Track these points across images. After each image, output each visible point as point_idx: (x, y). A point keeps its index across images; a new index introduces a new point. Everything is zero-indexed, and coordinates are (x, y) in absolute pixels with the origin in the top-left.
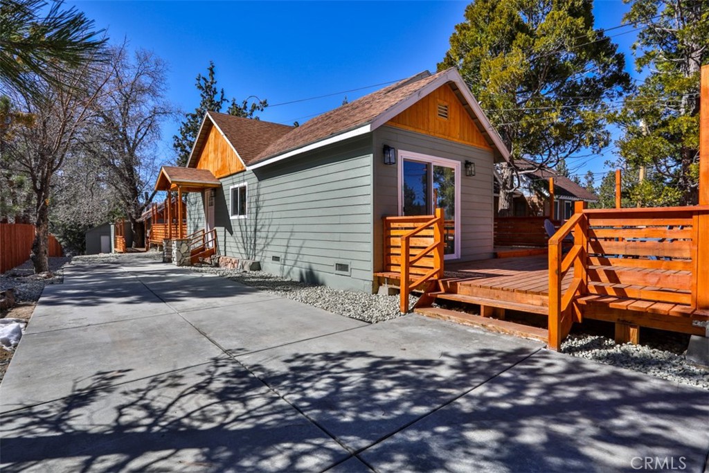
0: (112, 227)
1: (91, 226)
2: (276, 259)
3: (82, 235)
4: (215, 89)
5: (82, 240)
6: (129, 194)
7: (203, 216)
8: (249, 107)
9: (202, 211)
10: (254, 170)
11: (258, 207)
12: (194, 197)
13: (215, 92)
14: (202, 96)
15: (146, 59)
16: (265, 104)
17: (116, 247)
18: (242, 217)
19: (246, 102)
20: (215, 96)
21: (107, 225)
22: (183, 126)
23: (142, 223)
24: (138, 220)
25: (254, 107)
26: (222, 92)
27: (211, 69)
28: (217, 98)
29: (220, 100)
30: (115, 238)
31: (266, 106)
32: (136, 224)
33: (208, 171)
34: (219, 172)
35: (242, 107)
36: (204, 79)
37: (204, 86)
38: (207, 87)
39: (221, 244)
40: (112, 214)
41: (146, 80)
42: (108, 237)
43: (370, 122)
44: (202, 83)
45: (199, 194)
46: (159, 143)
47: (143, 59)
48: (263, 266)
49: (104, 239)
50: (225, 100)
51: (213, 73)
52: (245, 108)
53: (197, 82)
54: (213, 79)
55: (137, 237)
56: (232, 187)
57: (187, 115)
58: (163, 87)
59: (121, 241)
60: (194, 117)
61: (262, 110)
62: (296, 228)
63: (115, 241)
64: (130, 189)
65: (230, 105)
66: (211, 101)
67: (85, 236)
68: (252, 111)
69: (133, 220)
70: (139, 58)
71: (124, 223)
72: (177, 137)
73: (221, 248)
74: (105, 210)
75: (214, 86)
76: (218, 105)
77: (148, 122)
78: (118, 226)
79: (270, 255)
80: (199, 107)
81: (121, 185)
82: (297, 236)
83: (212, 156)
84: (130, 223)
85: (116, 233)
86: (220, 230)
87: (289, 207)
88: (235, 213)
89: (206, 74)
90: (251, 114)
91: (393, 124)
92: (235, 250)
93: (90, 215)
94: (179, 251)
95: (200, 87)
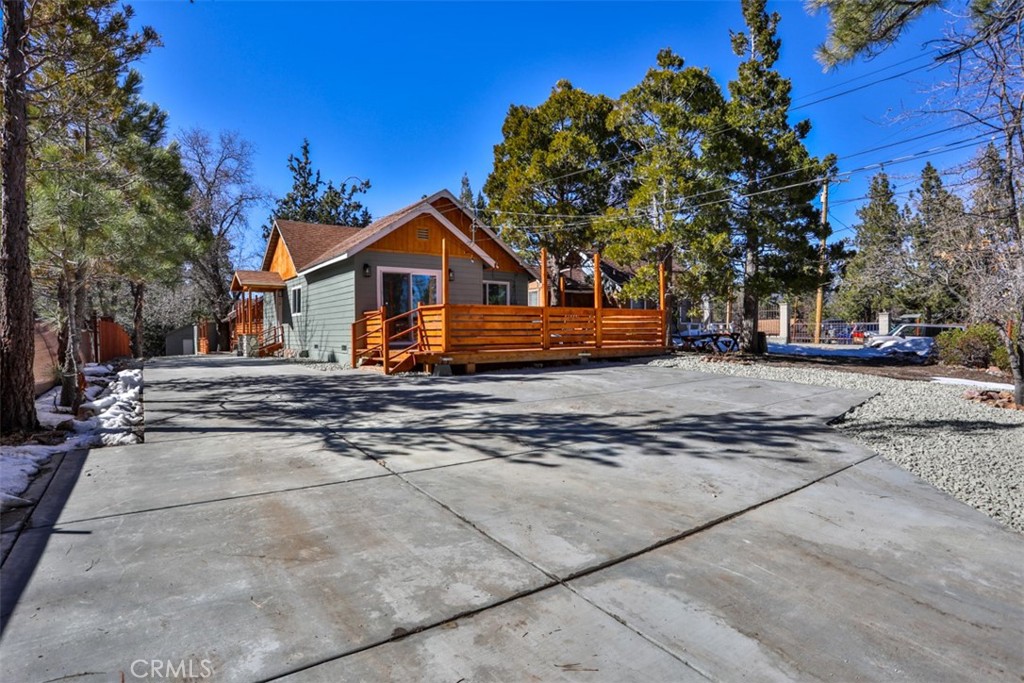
0: (195, 328)
1: (172, 328)
2: (316, 346)
3: (162, 339)
4: (310, 170)
5: (161, 345)
6: (214, 291)
7: (275, 314)
8: (349, 190)
9: (274, 310)
10: (306, 276)
11: (308, 306)
12: (269, 297)
13: (310, 174)
14: (295, 178)
15: (230, 141)
16: (367, 185)
17: (199, 350)
18: (299, 314)
19: (345, 185)
20: (311, 178)
21: (191, 326)
22: (273, 214)
23: (227, 323)
24: (223, 321)
25: (354, 190)
26: (318, 174)
27: (305, 148)
28: (312, 181)
29: (315, 183)
30: (198, 340)
31: (369, 187)
32: (221, 325)
33: (277, 273)
34: (285, 274)
35: (339, 190)
36: (297, 160)
37: (297, 167)
38: (300, 168)
39: (286, 338)
40: (196, 314)
41: (231, 164)
42: (191, 341)
43: (347, 251)
44: (295, 164)
45: (272, 294)
46: (248, 234)
47: (227, 142)
48: (311, 353)
49: (186, 343)
50: (321, 182)
51: (307, 152)
52: (343, 191)
53: (289, 163)
54: (307, 159)
55: (221, 339)
56: (293, 289)
57: (277, 202)
58: (248, 173)
59: (204, 343)
60: (286, 203)
61: (365, 192)
62: (327, 322)
63: (199, 344)
64: (215, 287)
65: (326, 189)
66: (305, 185)
67: (164, 340)
68: (351, 195)
69: (218, 321)
70: (222, 140)
71: (207, 324)
72: (266, 227)
73: (286, 342)
74: (188, 309)
75: (308, 167)
76: (314, 188)
77: (234, 210)
78: (201, 327)
79: (313, 344)
80: (291, 191)
81: (204, 282)
82: (327, 328)
83: (280, 259)
84: (214, 324)
85: (200, 335)
86: (286, 326)
87: (324, 306)
88: (295, 312)
89: (299, 154)
90: (349, 199)
91: (373, 249)
92: (295, 343)
93: (171, 315)
94: (248, 344)
95: (293, 169)
